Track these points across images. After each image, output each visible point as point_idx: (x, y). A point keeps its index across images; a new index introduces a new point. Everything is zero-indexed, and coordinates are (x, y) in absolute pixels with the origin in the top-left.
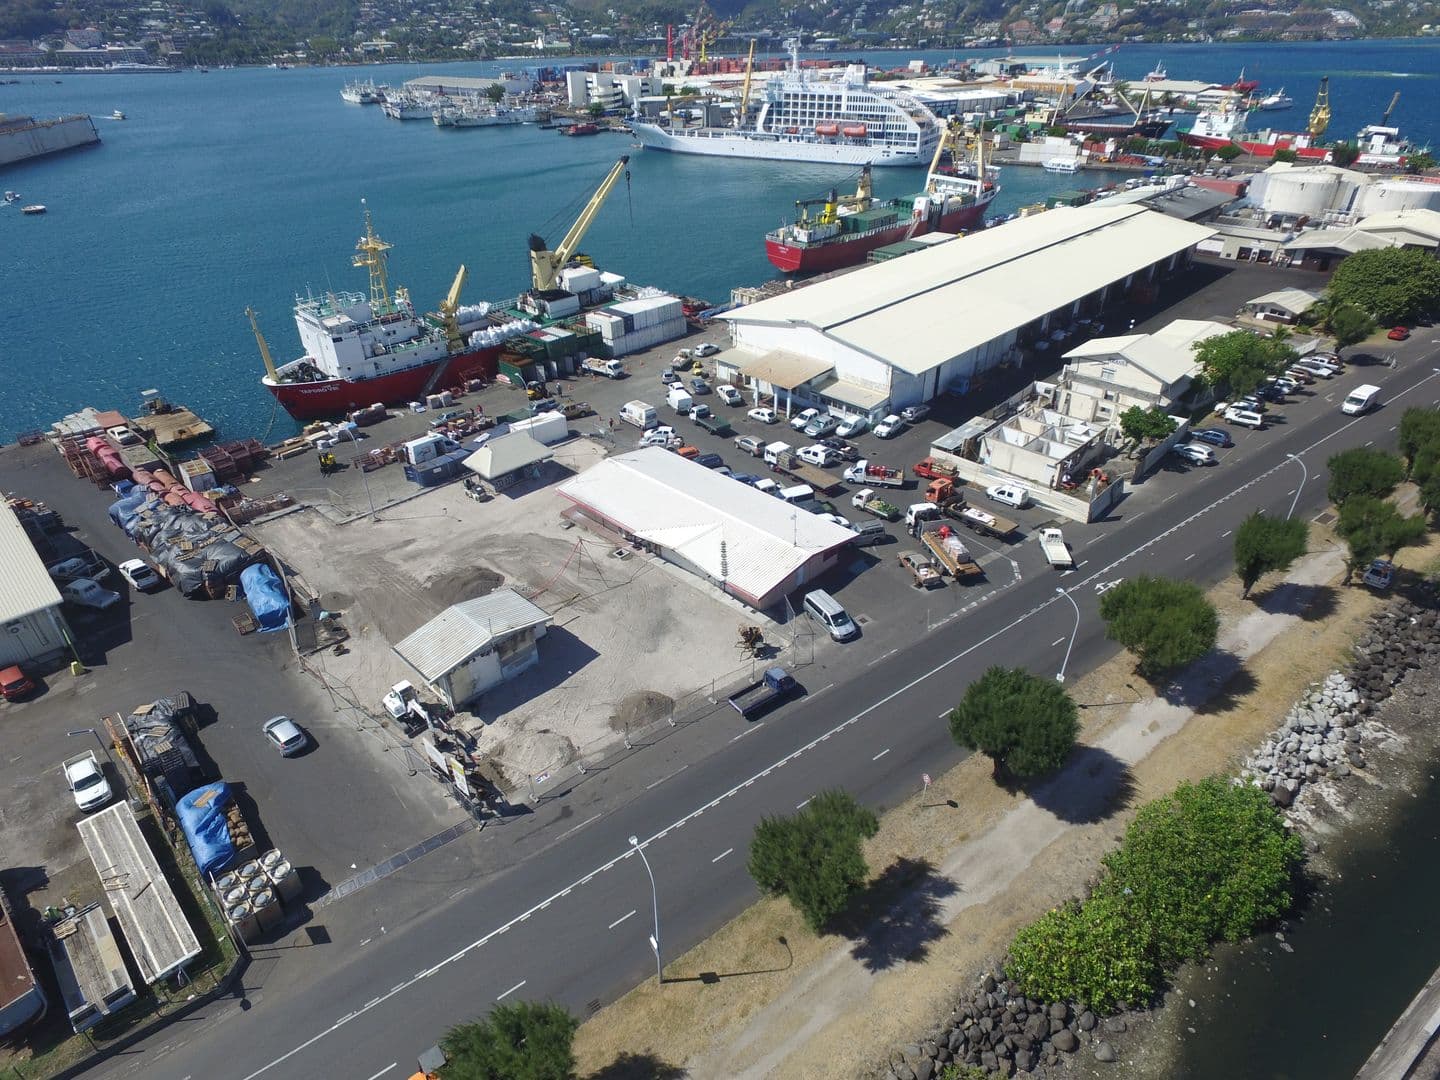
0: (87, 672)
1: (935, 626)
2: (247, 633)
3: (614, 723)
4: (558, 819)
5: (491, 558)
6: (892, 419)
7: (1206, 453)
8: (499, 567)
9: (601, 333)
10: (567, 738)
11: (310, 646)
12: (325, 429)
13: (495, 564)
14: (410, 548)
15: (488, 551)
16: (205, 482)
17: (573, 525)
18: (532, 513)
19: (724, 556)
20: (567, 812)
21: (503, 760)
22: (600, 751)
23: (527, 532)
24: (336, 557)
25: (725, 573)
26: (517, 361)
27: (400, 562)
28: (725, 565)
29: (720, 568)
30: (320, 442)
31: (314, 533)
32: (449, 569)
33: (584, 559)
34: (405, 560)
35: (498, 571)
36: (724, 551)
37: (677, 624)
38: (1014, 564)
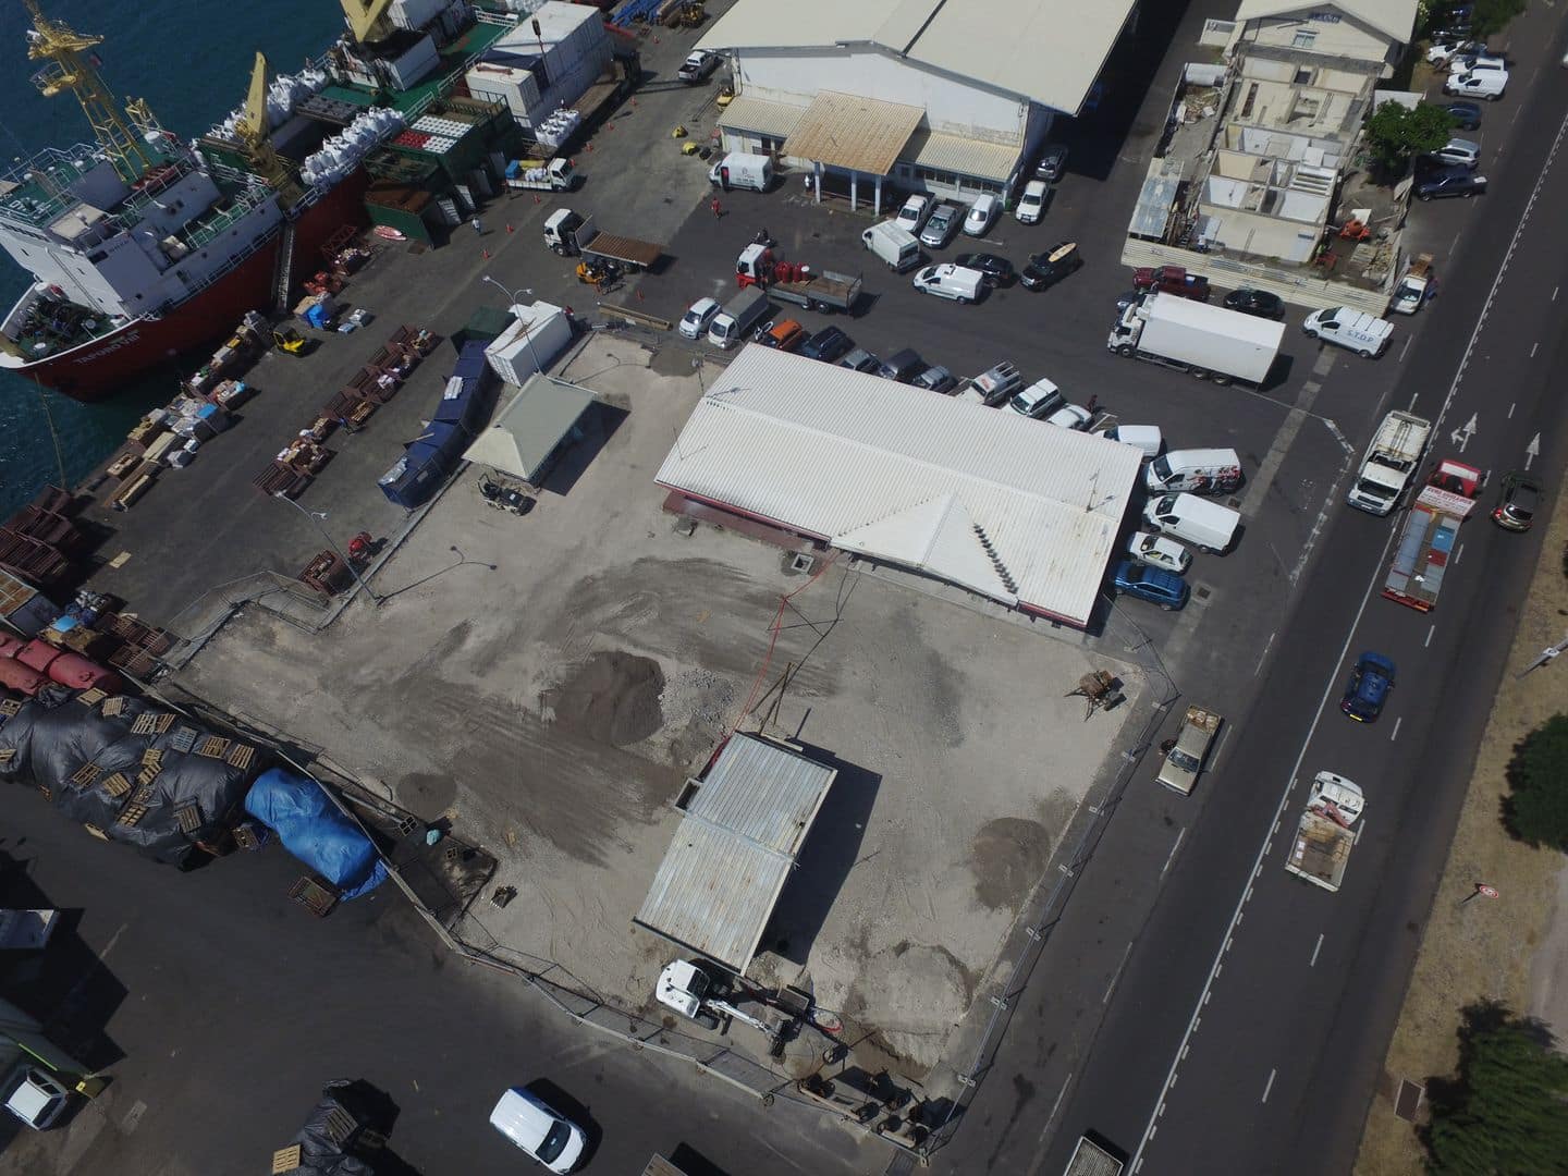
0: (107, 1081)
1: (1297, 572)
2: (327, 913)
3: (989, 896)
4: (1020, 1106)
5: (609, 626)
6: (1035, 188)
7: (1472, 153)
8: (636, 644)
9: (508, 108)
10: (942, 949)
11: (449, 905)
12: (162, 427)
13: (624, 637)
14: (471, 643)
15: (598, 616)
16: (36, 613)
17: (694, 525)
18: (616, 515)
19: (992, 555)
20: (1024, 1089)
21: (873, 1016)
22: (1002, 957)
23: (634, 557)
24: (364, 699)
25: (1012, 588)
26: (404, 201)
27: (474, 680)
28: (1001, 569)
29: (999, 580)
30: (173, 457)
31: (290, 657)
32: (562, 671)
33: (753, 589)
34: (481, 673)
35: (638, 653)
36: (987, 545)
37: (962, 677)
38: (1330, 425)
